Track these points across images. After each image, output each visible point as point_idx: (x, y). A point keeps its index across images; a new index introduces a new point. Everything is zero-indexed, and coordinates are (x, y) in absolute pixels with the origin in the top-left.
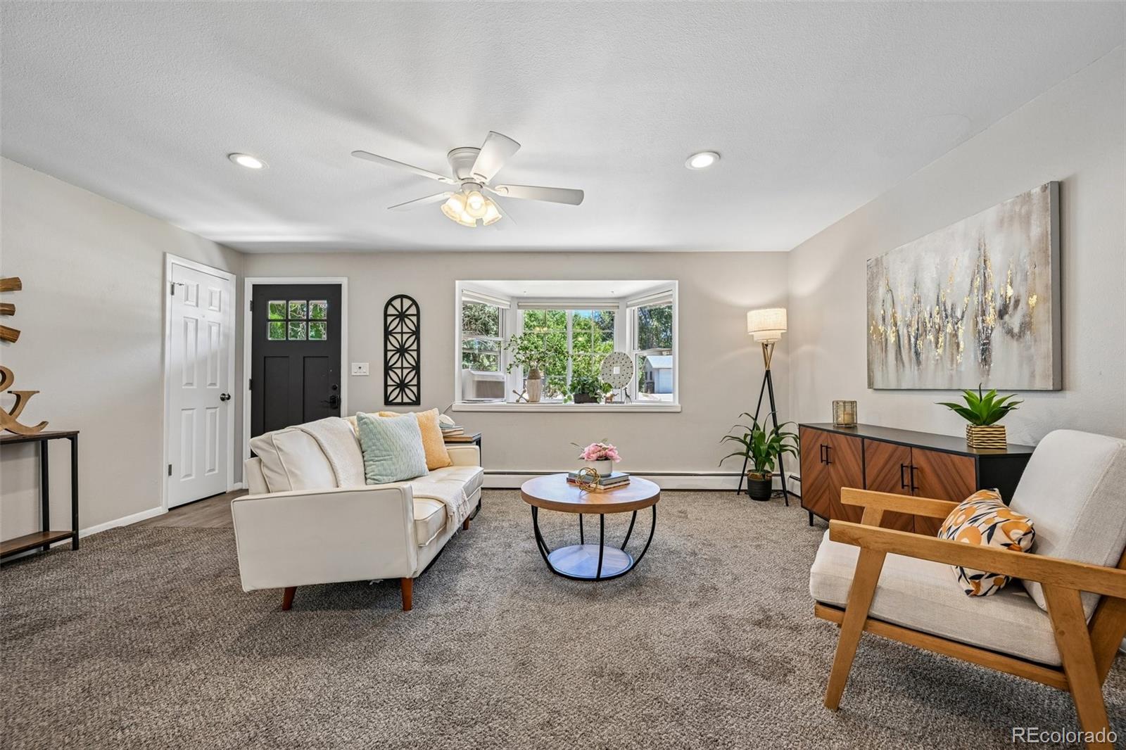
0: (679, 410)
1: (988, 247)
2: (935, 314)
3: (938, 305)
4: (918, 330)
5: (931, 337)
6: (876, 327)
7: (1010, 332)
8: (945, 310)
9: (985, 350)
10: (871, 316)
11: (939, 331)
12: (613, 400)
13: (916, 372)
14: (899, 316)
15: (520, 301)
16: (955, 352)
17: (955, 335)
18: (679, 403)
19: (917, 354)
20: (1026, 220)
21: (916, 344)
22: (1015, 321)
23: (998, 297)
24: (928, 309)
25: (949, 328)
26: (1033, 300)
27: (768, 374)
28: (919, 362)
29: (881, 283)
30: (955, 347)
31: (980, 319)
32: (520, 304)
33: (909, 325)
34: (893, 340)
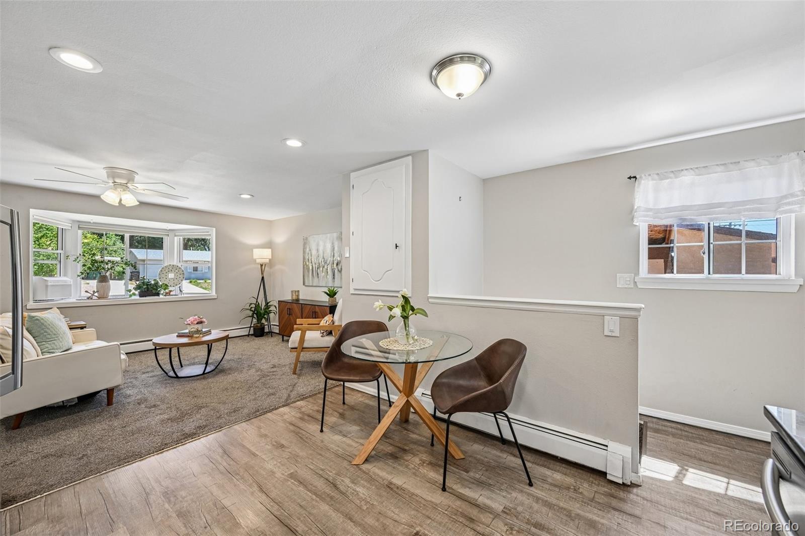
0: (216, 297)
1: (335, 244)
2: (322, 261)
3: (323, 258)
4: (318, 266)
5: (321, 269)
6: (306, 263)
7: (338, 270)
8: (325, 261)
9: (334, 275)
10: (304, 258)
11: (323, 267)
12: (171, 294)
13: (317, 280)
14: (313, 261)
15: (80, 225)
16: (327, 274)
17: (327, 269)
18: (216, 293)
19: (318, 274)
21: (317, 270)
22: (339, 267)
23: (336, 260)
24: (321, 259)
25: (326, 267)
27: (263, 278)
28: (318, 277)
29: (307, 247)
31: (333, 265)
32: (80, 226)
33: (316, 264)
34: (311, 268)
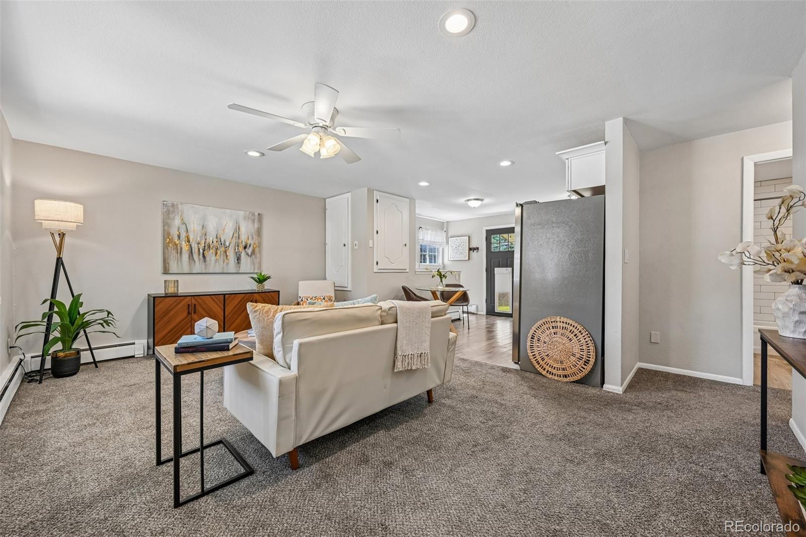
1: (240, 224)
2: (215, 242)
3: (217, 238)
4: (205, 247)
5: (212, 251)
6: (171, 240)
7: (248, 254)
8: (221, 241)
9: (239, 259)
10: (166, 235)
11: (217, 249)
13: (203, 265)
14: (191, 238)
16: (225, 258)
17: (225, 252)
19: (204, 256)
20: (253, 221)
21: (203, 254)
22: (249, 251)
23: (244, 241)
24: (211, 239)
25: (223, 249)
26: (255, 246)
28: (205, 261)
29: (176, 217)
30: (225, 257)
31: (237, 248)
33: (198, 244)
34: (185, 248)
